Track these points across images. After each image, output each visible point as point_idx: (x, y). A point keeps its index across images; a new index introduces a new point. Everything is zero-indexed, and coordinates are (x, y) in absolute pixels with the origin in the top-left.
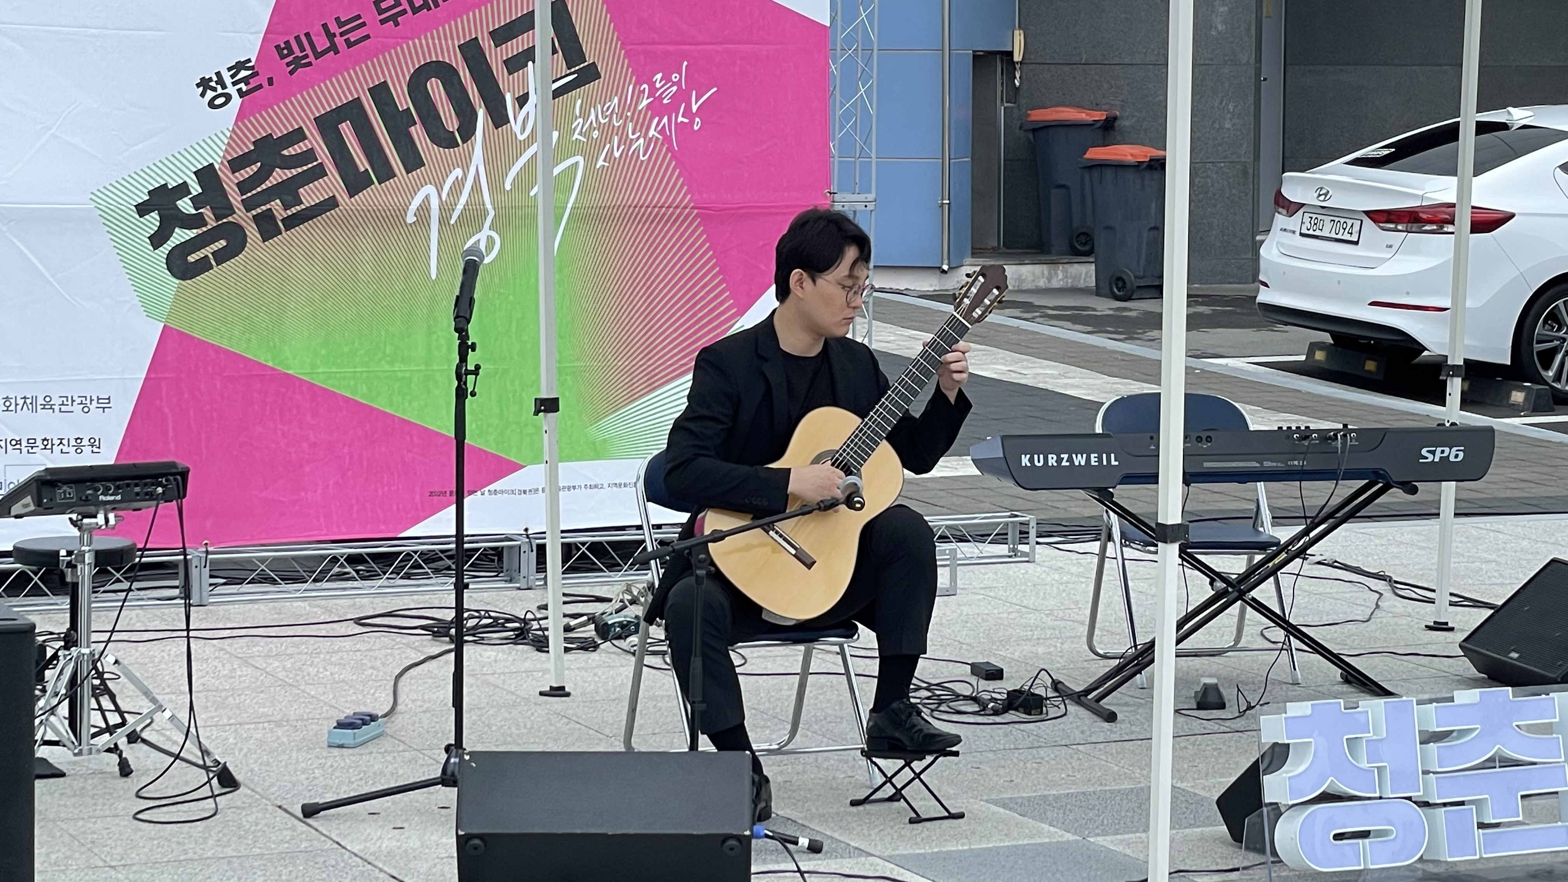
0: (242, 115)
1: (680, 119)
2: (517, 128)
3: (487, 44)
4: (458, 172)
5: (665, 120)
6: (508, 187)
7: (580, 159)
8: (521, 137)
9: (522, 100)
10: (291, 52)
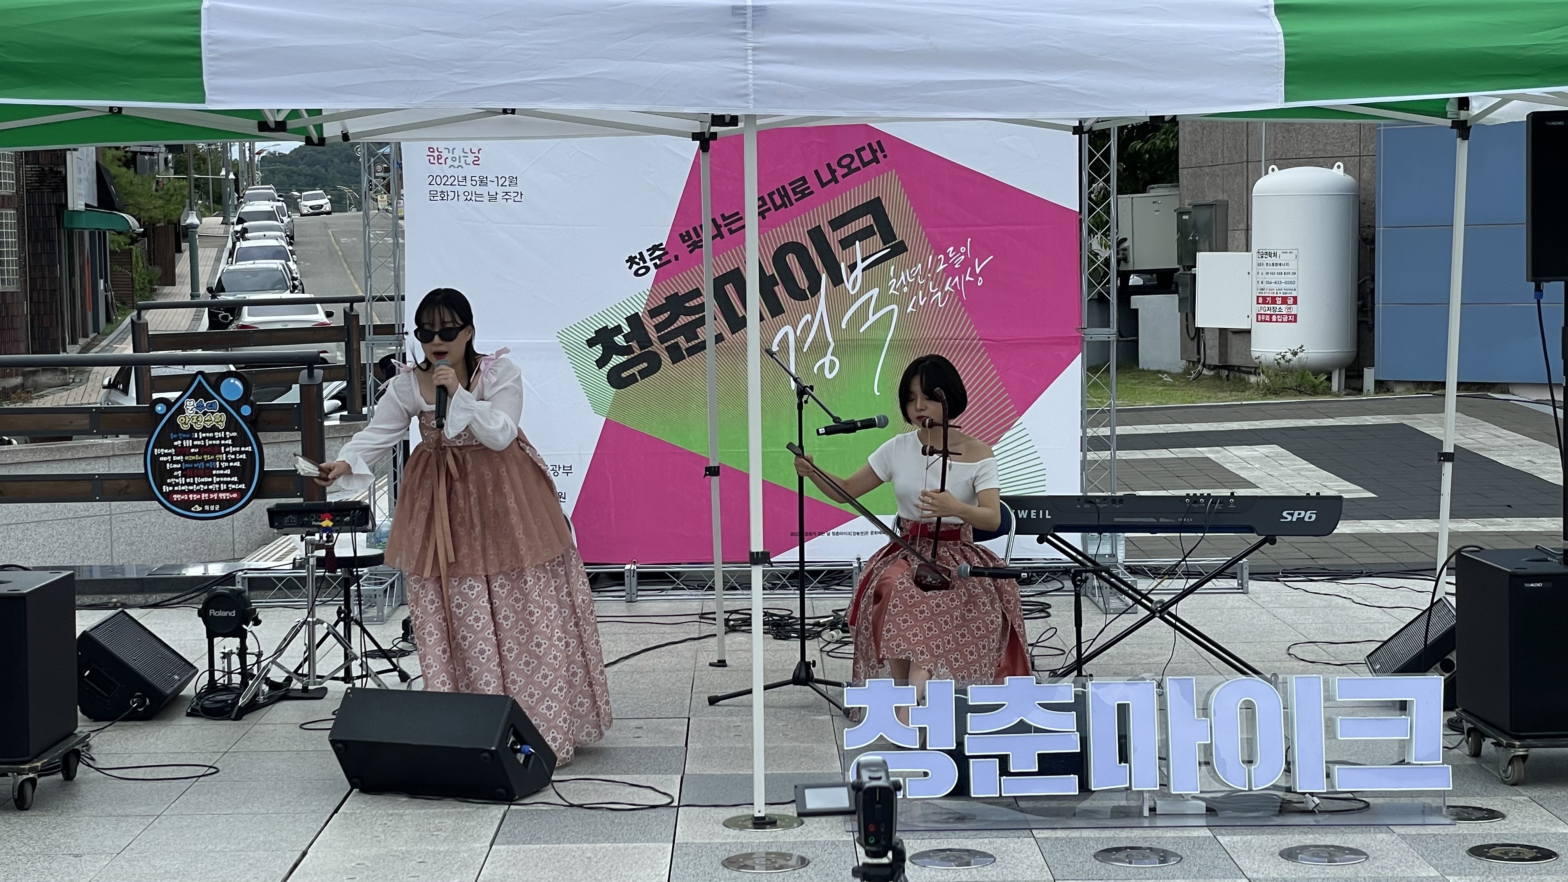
0: (656, 280)
1: (968, 278)
2: (849, 286)
3: (827, 230)
4: (808, 317)
5: (957, 279)
6: (844, 326)
7: (895, 307)
8: (852, 293)
9: (852, 267)
10: (690, 238)
